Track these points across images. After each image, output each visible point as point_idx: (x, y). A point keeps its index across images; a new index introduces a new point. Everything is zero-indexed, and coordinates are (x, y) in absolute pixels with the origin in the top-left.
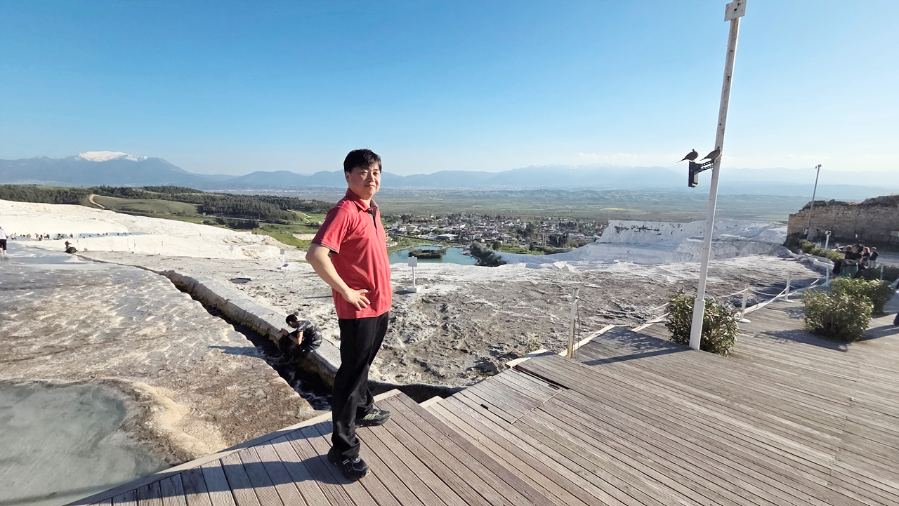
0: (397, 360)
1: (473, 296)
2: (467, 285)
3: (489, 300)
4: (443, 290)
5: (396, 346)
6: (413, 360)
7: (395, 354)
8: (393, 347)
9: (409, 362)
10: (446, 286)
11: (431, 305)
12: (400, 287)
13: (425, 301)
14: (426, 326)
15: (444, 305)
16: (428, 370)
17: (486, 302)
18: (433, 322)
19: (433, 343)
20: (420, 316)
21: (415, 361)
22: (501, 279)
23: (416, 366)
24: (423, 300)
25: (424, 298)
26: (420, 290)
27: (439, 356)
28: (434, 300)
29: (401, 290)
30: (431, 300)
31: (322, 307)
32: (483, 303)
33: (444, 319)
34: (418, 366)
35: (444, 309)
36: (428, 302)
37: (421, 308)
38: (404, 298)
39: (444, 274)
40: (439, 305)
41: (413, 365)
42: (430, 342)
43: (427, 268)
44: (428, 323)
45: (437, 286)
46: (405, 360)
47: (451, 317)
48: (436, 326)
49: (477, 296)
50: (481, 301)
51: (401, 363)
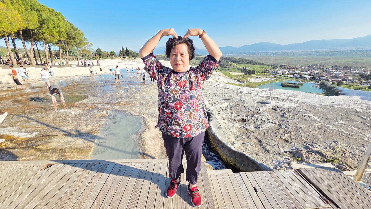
0: (247, 135)
1: (305, 112)
2: (303, 105)
3: (316, 116)
4: (287, 105)
5: (249, 128)
6: (256, 137)
7: (248, 132)
8: (248, 128)
9: (253, 138)
10: (290, 104)
11: (276, 111)
12: (263, 100)
13: (274, 109)
14: (269, 122)
15: (284, 114)
16: (261, 145)
17: (313, 116)
18: (274, 121)
19: (270, 132)
20: (267, 116)
21: (256, 138)
22: (331, 104)
23: (256, 141)
24: (273, 108)
25: (274, 108)
26: (273, 103)
27: (271, 140)
28: (280, 110)
29: (263, 101)
30: (278, 109)
31: (224, 104)
32: (310, 117)
33: (282, 120)
34: (257, 141)
35: (283, 115)
36: (275, 110)
37: (270, 112)
38: (263, 106)
39: (292, 96)
40: (281, 113)
41: (254, 140)
42: (268, 131)
43: (283, 92)
44: (271, 121)
45: (284, 102)
46: (251, 136)
47: (286, 121)
48: (275, 123)
49: (308, 111)
50: (309, 115)
51: (249, 137)
